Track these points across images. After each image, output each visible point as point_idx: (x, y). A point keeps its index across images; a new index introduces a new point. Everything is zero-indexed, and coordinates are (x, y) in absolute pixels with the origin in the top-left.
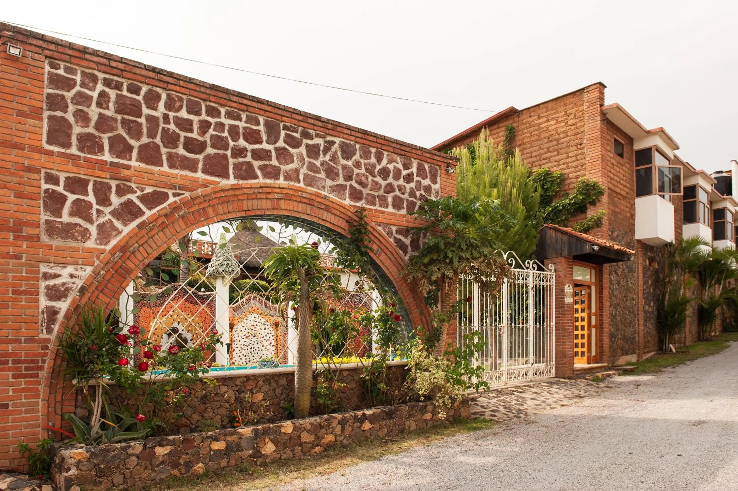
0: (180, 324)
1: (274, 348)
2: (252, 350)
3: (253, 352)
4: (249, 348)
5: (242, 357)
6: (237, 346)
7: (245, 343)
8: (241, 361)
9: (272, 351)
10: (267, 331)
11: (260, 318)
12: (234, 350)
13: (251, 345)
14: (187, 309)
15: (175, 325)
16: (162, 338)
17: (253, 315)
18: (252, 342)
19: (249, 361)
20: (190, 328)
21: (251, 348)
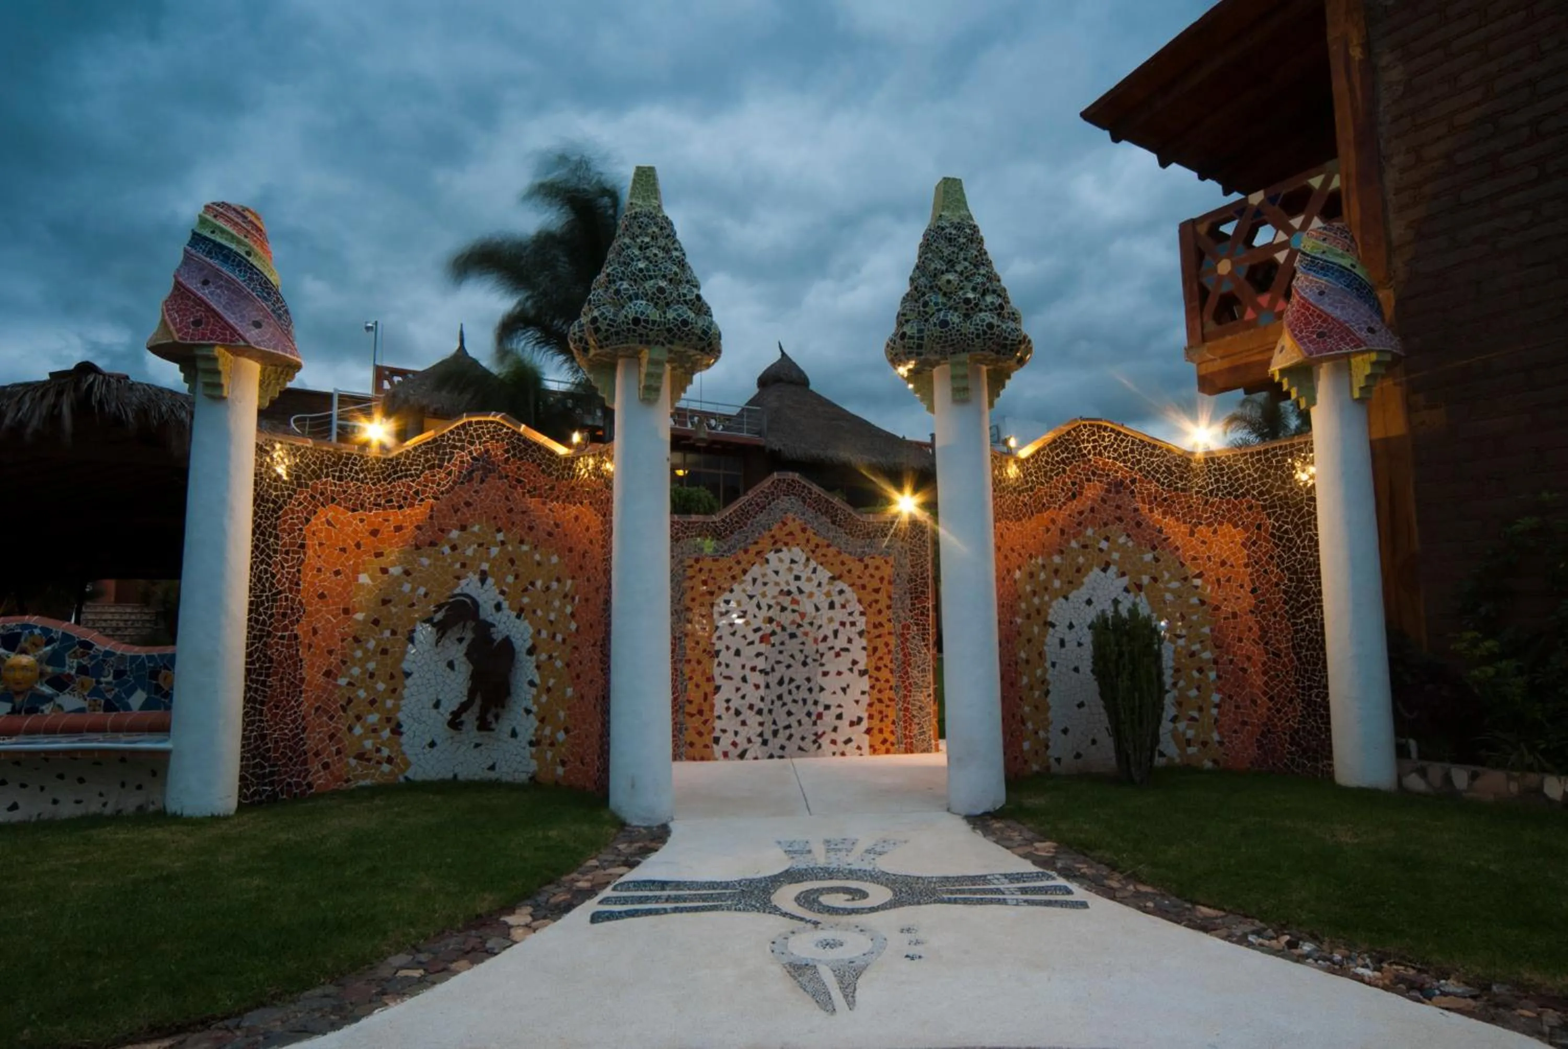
0: (490, 581)
1: (865, 683)
2: (785, 687)
3: (787, 698)
4: (773, 679)
5: (748, 715)
6: (726, 672)
7: (761, 663)
8: (744, 732)
9: (858, 696)
10: (839, 614)
11: (813, 564)
12: (718, 689)
13: (781, 670)
14: (517, 518)
15: (470, 585)
16: (411, 640)
17: (785, 555)
18: (787, 660)
19: (775, 733)
20: (526, 600)
21: (781, 682)
